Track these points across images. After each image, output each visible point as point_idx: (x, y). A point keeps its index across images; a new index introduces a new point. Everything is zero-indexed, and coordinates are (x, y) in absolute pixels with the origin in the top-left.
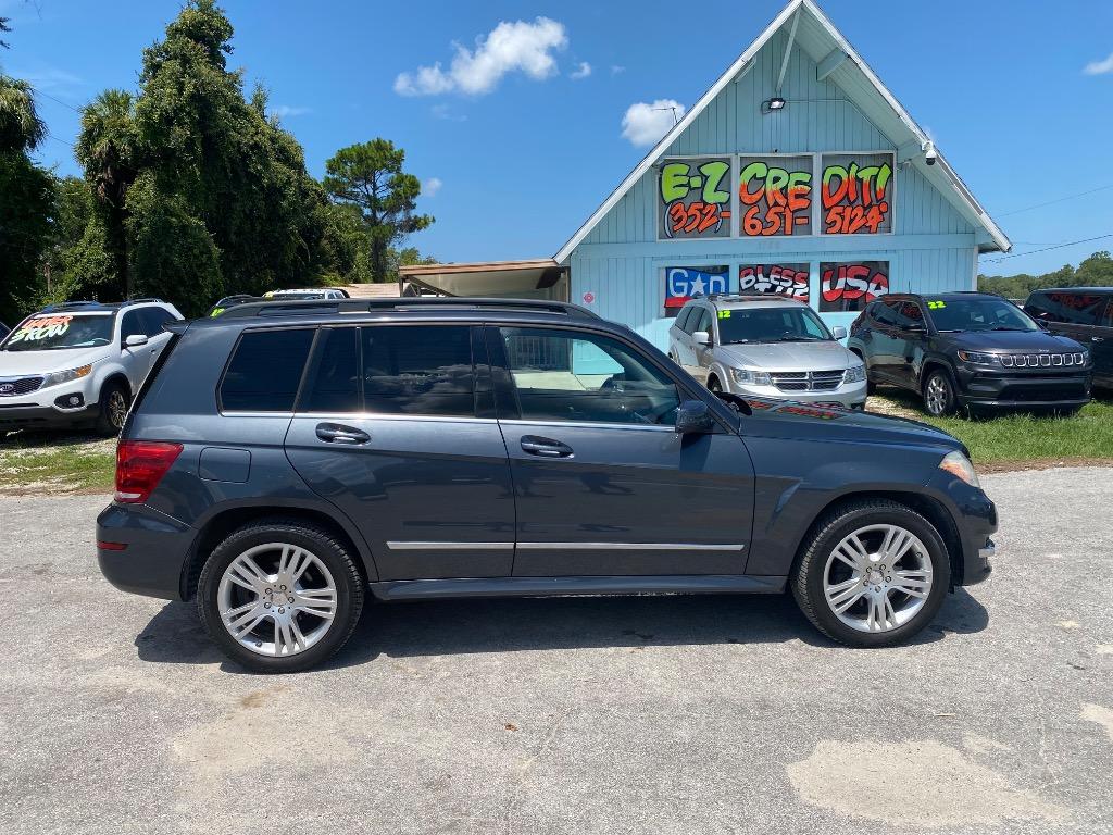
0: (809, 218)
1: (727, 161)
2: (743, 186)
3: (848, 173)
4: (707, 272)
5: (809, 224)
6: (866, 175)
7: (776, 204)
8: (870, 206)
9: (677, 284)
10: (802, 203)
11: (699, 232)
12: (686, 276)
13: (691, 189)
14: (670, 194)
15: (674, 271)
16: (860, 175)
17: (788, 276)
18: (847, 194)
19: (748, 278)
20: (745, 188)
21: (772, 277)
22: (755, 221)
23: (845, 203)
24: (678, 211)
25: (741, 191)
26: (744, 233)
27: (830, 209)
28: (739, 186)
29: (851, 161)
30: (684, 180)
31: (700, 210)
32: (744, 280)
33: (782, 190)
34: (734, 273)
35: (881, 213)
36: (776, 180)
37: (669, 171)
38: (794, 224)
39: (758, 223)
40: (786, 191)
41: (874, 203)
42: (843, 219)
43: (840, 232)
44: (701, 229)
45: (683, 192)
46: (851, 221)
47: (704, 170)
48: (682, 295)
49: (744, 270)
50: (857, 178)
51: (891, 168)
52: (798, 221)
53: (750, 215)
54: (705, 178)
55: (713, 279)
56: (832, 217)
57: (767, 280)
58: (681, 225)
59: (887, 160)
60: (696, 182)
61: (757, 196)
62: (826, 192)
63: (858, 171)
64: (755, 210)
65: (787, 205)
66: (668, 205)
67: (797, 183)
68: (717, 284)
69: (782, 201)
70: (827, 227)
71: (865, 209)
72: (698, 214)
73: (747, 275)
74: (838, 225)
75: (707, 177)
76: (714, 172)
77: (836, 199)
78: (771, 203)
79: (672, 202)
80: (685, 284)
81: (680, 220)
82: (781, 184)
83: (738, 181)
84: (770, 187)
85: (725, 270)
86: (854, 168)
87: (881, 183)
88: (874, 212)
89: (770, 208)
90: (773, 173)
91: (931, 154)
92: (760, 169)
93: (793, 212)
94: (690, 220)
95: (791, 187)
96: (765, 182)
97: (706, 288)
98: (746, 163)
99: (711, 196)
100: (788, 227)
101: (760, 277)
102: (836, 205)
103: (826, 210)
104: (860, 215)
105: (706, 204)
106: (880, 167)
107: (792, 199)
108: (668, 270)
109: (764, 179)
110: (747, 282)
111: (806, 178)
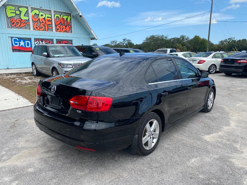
0: (52, 27)
1: (27, 8)
2: (32, 16)
3: (61, 16)
4: (24, 40)
5: (52, 28)
6: (65, 17)
7: (42, 22)
8: (67, 26)
9: (16, 42)
10: (50, 23)
11: (20, 27)
12: (18, 40)
13: (16, 14)
14: (9, 15)
15: (13, 39)
16: (64, 17)
17: (48, 42)
18: (61, 22)
19: (37, 42)
20: (33, 16)
21: (44, 42)
22: (37, 26)
23: (60, 24)
24: (13, 20)
25: (32, 17)
26: (34, 29)
27: (57, 25)
28: (31, 16)
29: (61, 13)
30: (14, 11)
31: (20, 21)
32: (36, 43)
33: (44, 18)
34: (33, 40)
35: (69, 28)
36: (42, 15)
37: (8, 8)
38: (48, 28)
39: (38, 27)
40: (45, 19)
41: (68, 25)
42: (60, 28)
43: (60, 31)
44: (21, 27)
45: (14, 15)
46: (63, 29)
47: (20, 9)
48: (17, 46)
49: (36, 40)
50: (63, 18)
51: (70, 17)
52: (49, 28)
53: (36, 24)
54: (20, 12)
55: (26, 42)
56: (58, 28)
57: (42, 43)
58: (14, 25)
59: (69, 15)
60: (18, 12)
61: (37, 19)
62: (56, 21)
63: (63, 17)
64: (37, 23)
65: (46, 23)
66: (9, 18)
67: (48, 17)
68: (28, 43)
69: (44, 22)
70: (57, 30)
71: (66, 26)
72: (20, 22)
73: (36, 41)
74: (59, 29)
75: (21, 12)
76: (24, 10)
77: (58, 23)
78: (41, 22)
79: (10, 17)
80: (18, 43)
81: (14, 23)
82: (43, 17)
83: (31, 14)
84: (40, 17)
85: (30, 39)
86: (62, 16)
87: (69, 20)
88: (67, 27)
89: (41, 23)
90: (41, 13)
91: (81, 14)
92: (37, 12)
93: (48, 25)
94: (17, 24)
95: (46, 18)
96: (39, 16)
97: (25, 44)
98: (33, 9)
99: (23, 17)
100: (47, 29)
101: (40, 42)
102: (58, 25)
103: (56, 25)
104: (64, 28)
105: (22, 20)
106: (68, 16)
107: (47, 22)
108: (12, 38)
109: (38, 15)
110: (37, 43)
111: (50, 16)
